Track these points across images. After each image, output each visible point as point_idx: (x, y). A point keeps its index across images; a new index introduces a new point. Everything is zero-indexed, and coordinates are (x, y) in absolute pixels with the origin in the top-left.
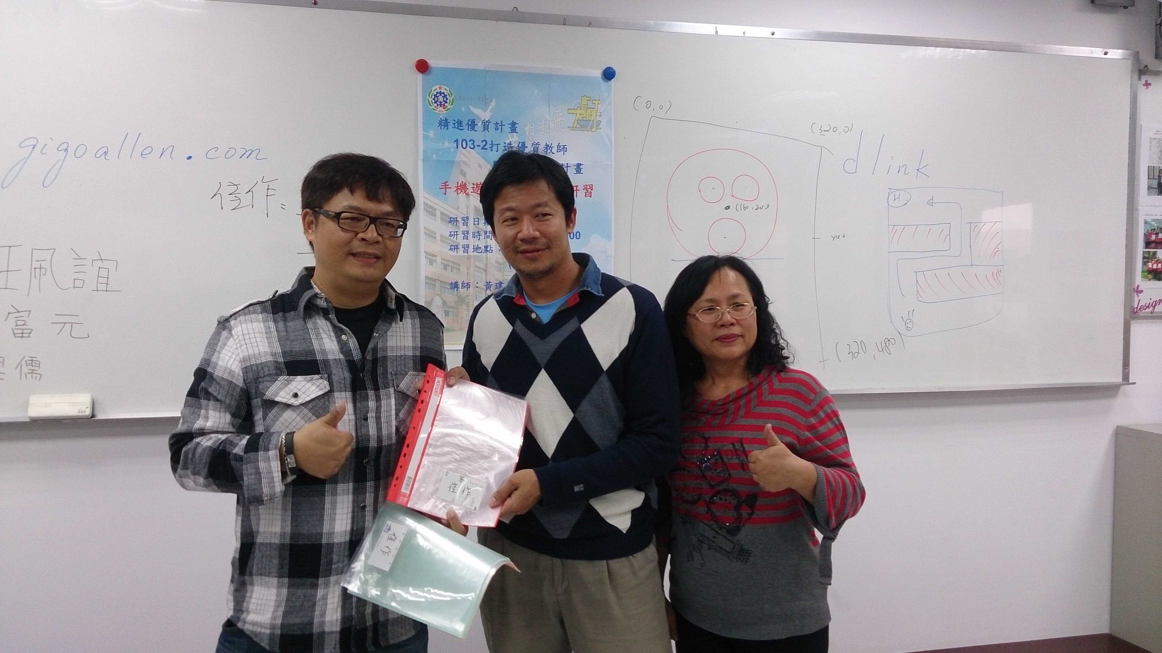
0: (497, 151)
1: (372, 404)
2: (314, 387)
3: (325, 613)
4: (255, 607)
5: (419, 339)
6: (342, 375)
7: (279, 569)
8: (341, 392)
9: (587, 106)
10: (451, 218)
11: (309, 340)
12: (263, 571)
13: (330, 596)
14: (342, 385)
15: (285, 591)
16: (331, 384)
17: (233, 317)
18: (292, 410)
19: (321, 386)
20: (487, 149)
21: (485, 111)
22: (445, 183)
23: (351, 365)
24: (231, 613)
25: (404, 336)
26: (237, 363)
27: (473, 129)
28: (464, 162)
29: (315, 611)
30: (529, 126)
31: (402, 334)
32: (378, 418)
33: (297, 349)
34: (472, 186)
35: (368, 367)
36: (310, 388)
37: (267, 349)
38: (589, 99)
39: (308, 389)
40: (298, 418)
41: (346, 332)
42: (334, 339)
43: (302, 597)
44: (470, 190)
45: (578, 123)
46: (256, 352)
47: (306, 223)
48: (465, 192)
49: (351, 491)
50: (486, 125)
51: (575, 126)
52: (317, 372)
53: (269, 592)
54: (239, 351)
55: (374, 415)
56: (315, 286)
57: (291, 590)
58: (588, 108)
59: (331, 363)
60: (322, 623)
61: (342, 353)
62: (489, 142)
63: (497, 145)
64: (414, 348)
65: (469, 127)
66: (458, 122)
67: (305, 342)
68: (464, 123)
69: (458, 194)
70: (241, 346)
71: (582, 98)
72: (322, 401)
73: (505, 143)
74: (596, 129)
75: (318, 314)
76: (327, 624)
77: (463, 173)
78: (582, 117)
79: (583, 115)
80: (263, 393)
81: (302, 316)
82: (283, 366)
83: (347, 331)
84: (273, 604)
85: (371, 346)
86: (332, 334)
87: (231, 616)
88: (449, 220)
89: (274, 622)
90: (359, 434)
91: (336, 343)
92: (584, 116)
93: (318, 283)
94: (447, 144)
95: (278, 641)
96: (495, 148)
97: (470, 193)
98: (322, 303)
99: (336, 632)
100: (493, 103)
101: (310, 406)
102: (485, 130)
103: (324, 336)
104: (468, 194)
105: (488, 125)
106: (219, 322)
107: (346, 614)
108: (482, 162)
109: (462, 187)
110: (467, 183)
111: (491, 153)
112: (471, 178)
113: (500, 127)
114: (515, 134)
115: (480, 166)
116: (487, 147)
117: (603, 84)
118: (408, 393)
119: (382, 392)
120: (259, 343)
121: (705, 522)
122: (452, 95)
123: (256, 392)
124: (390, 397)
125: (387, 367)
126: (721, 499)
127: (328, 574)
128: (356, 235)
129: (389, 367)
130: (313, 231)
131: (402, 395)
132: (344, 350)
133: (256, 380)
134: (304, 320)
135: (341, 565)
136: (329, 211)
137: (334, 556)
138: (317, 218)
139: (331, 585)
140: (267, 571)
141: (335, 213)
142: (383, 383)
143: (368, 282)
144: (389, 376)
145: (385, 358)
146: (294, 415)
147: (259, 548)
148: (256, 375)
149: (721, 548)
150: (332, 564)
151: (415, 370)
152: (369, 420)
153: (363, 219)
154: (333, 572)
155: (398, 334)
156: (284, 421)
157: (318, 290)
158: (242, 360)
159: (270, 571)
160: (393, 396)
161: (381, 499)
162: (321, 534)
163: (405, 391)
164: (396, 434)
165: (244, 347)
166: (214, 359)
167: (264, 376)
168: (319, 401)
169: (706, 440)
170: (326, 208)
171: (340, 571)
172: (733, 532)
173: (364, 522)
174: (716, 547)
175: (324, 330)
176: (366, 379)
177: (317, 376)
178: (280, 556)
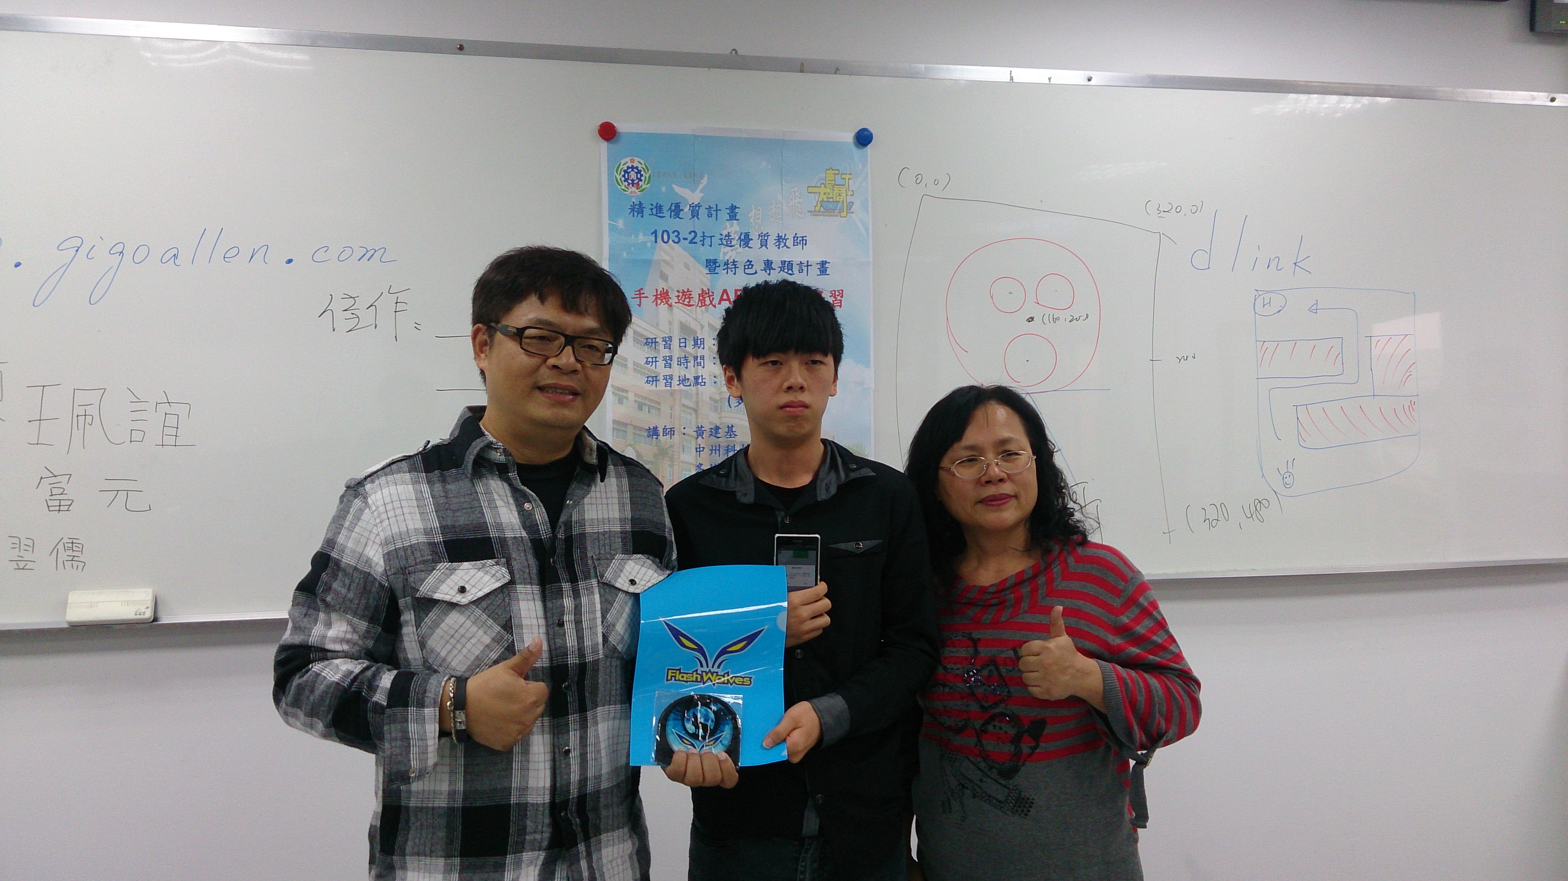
0: (711, 246)
1: (568, 603)
2: (487, 577)
5: (628, 507)
6: (524, 560)
7: (446, 845)
8: (525, 584)
9: (833, 182)
10: (647, 339)
11: (478, 509)
12: (422, 849)
13: (522, 880)
14: (526, 575)
15: (455, 878)
16: (511, 573)
17: (370, 479)
18: (458, 611)
19: (497, 574)
20: (696, 243)
21: (693, 191)
22: (639, 291)
23: (538, 546)
25: (607, 504)
26: (377, 547)
27: (677, 215)
28: (667, 263)
30: (754, 211)
31: (605, 501)
32: (578, 622)
33: (461, 523)
34: (677, 294)
35: (561, 547)
36: (482, 578)
37: (420, 525)
38: (837, 172)
39: (479, 581)
40: (468, 623)
41: (531, 499)
42: (513, 507)
44: (673, 300)
45: (822, 206)
46: (403, 529)
47: (477, 344)
48: (667, 303)
49: (548, 728)
50: (695, 211)
51: (817, 209)
52: (492, 556)
54: (380, 529)
55: (572, 617)
56: (486, 433)
57: (465, 875)
58: (835, 185)
59: (510, 543)
61: (525, 528)
62: (700, 234)
63: (711, 237)
64: (622, 520)
65: (673, 213)
66: (656, 207)
67: (473, 512)
68: (665, 208)
69: (657, 305)
70: (381, 522)
71: (827, 171)
72: (500, 596)
73: (721, 235)
74: (847, 213)
75: (491, 473)
77: (664, 277)
78: (827, 198)
79: (829, 194)
80: (415, 588)
81: (469, 475)
82: (442, 548)
83: (532, 496)
85: (564, 517)
86: (511, 501)
88: (645, 341)
90: (553, 646)
91: (516, 514)
92: (830, 196)
93: (491, 428)
94: (641, 237)
96: (708, 241)
97: (673, 304)
98: (498, 457)
100: (705, 181)
101: (484, 603)
102: (693, 217)
103: (499, 503)
104: (670, 306)
105: (698, 211)
106: (348, 487)
108: (691, 261)
109: (663, 296)
110: (670, 290)
111: (702, 248)
112: (675, 283)
113: (714, 213)
114: (735, 222)
115: (687, 267)
116: (695, 240)
117: (856, 152)
118: (618, 585)
119: (581, 584)
120: (407, 516)
121: (972, 759)
122: (648, 170)
123: (404, 587)
124: (593, 593)
125: (586, 548)
126: (994, 726)
127: (520, 848)
128: (545, 361)
129: (589, 548)
130: (486, 356)
131: (609, 589)
132: (528, 524)
133: (404, 571)
134: (472, 481)
135: (538, 837)
136: (508, 326)
137: (528, 823)
138: (491, 336)
139: (524, 865)
140: (427, 849)
141: (517, 329)
142: (583, 572)
143: (561, 428)
144: (590, 562)
145: (583, 535)
146: (462, 619)
147: (417, 815)
148: (403, 563)
149: (990, 796)
150: (525, 835)
151: (625, 552)
152: (567, 626)
153: (556, 339)
154: (527, 846)
155: (599, 501)
156: (446, 629)
157: (491, 438)
158: (383, 542)
159: (433, 849)
160: (596, 590)
161: (591, 740)
162: (508, 790)
163: (613, 582)
164: (603, 645)
165: (386, 523)
166: (341, 539)
167: (416, 564)
168: (496, 597)
169: (975, 643)
170: (504, 322)
171: (537, 845)
172: (1009, 773)
173: (569, 774)
174: (984, 795)
175: (500, 496)
176: (558, 566)
177: (490, 561)
178: (448, 826)
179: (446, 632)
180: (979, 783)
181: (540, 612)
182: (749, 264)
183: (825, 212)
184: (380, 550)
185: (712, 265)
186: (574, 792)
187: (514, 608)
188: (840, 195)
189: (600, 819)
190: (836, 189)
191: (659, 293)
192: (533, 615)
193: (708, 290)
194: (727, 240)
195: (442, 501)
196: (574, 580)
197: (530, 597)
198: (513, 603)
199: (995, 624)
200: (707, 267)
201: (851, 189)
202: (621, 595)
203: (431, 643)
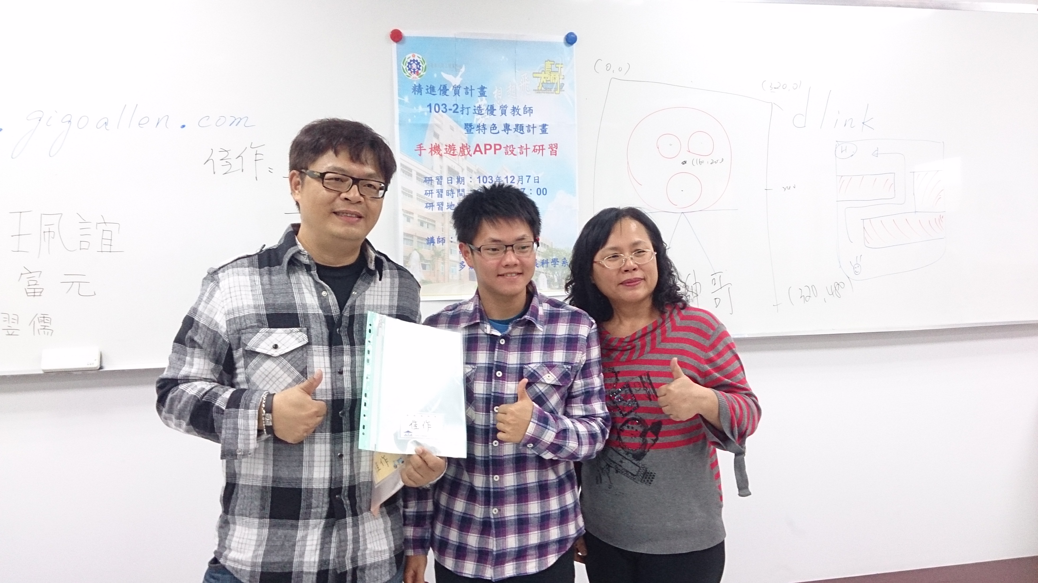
0: (468, 114)
1: (347, 358)
2: (293, 339)
3: (304, 553)
4: (236, 546)
5: (396, 298)
6: (321, 329)
7: (261, 510)
8: (318, 345)
10: (426, 178)
11: (291, 294)
12: (245, 512)
13: (309, 538)
14: (320, 339)
15: (265, 532)
16: (309, 337)
17: (221, 270)
18: (272, 360)
19: (300, 338)
20: (458, 112)
21: (455, 76)
22: (420, 145)
23: (330, 320)
24: (216, 550)
25: (382, 296)
26: (222, 315)
27: (445, 93)
28: (437, 125)
29: (294, 551)
30: (497, 90)
31: (380, 293)
32: (352, 372)
33: (279, 302)
34: (445, 147)
35: (345, 322)
36: (289, 340)
37: (251, 302)
38: (553, 63)
39: (287, 341)
40: (278, 368)
41: (326, 289)
42: (315, 294)
43: (283, 537)
44: (443, 152)
45: (542, 86)
46: (240, 305)
47: (293, 184)
48: (439, 153)
49: (328, 440)
50: (457, 90)
51: (540, 88)
52: (296, 325)
53: (250, 532)
54: (225, 304)
55: (349, 368)
56: (299, 243)
57: (273, 530)
58: (551, 71)
59: (311, 317)
60: (301, 563)
61: (321, 307)
62: (460, 106)
63: (468, 108)
64: (391, 307)
65: (442, 92)
66: (430, 87)
67: (287, 296)
68: (437, 89)
69: (432, 155)
70: (226, 299)
71: (546, 62)
72: (301, 352)
73: (475, 107)
74: (559, 91)
75: (300, 270)
76: (305, 565)
77: (436, 136)
78: (546, 81)
79: (547, 78)
80: (245, 344)
81: (286, 271)
82: (265, 319)
83: (327, 287)
84: (254, 543)
85: (349, 303)
86: (313, 289)
88: (424, 179)
89: (255, 560)
90: (335, 387)
91: (316, 298)
92: (548, 80)
93: (303, 241)
94: (421, 109)
95: (258, 578)
96: (465, 111)
97: (443, 154)
98: (305, 260)
99: (313, 574)
100: (463, 70)
101: (289, 357)
102: (455, 94)
103: (305, 290)
104: (441, 155)
105: (459, 90)
107: (324, 558)
108: (454, 124)
109: (436, 149)
110: (440, 145)
111: (462, 116)
112: (444, 141)
113: (470, 92)
114: (484, 97)
115: (452, 129)
116: (458, 110)
117: (566, 49)
119: (357, 348)
120: (243, 296)
121: (615, 448)
122: (425, 63)
123: (238, 343)
126: (628, 427)
127: (308, 517)
128: (340, 195)
130: (299, 192)
132: (324, 305)
133: (239, 332)
134: (288, 275)
135: (320, 510)
136: (313, 172)
137: (313, 501)
138: (302, 179)
139: (310, 528)
140: (248, 512)
141: (320, 174)
143: (350, 239)
145: (361, 315)
146: (274, 365)
147: (243, 490)
148: (239, 327)
149: (627, 472)
150: (311, 509)
152: (345, 374)
153: (346, 180)
154: (312, 516)
155: (375, 292)
156: (263, 371)
157: (301, 247)
158: (227, 312)
159: (251, 512)
162: (300, 480)
165: (229, 300)
166: (201, 309)
167: (246, 328)
168: (298, 352)
170: (311, 169)
171: (319, 515)
172: (639, 457)
173: (342, 471)
174: (623, 471)
175: (306, 285)
176: (342, 334)
177: (296, 328)
178: (262, 498)
179: (263, 373)
180: (620, 463)
181: (327, 363)
182: (494, 126)
183: (545, 91)
184: (224, 318)
185: (469, 127)
186: (346, 483)
187: (309, 359)
188: (555, 79)
190: (552, 75)
191: (433, 147)
192: (323, 365)
193: (467, 144)
194: (479, 111)
195: (267, 288)
196: (352, 344)
197: (321, 353)
198: (309, 357)
199: (629, 361)
200: (465, 128)
201: (562, 75)
203: (254, 378)
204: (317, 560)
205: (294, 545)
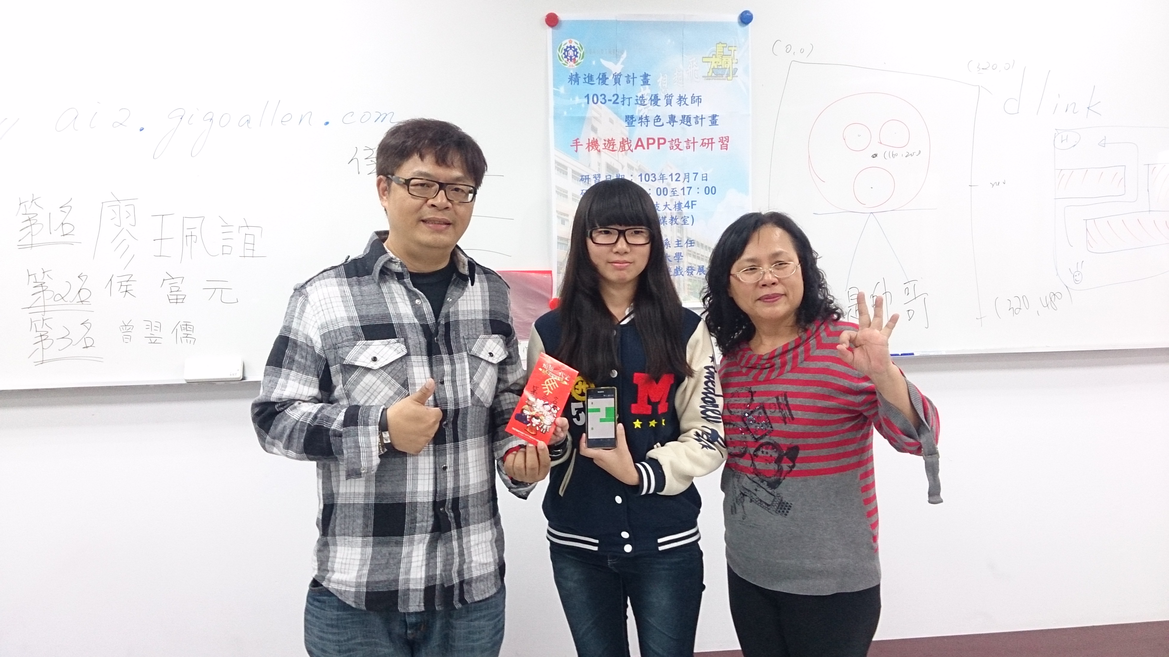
0: (629, 105)
1: (447, 368)
2: (392, 351)
3: (409, 570)
4: (339, 567)
5: (488, 302)
6: (418, 339)
7: (364, 528)
8: (417, 355)
9: (722, 53)
10: (582, 176)
11: (384, 304)
12: (346, 531)
13: (414, 554)
14: (418, 349)
15: (369, 550)
16: (408, 348)
17: (309, 283)
18: (372, 374)
19: (398, 349)
20: (618, 103)
21: (616, 64)
22: (576, 140)
23: (426, 329)
24: (316, 572)
25: (474, 300)
26: (315, 330)
27: (604, 83)
28: (595, 118)
29: (400, 568)
30: (661, 78)
31: (472, 298)
32: (454, 382)
33: (373, 313)
34: (604, 142)
35: (442, 330)
36: (388, 351)
37: (344, 315)
38: (725, 45)
39: (386, 353)
40: (379, 382)
41: (420, 297)
42: (408, 303)
43: (387, 555)
44: (601, 147)
45: (713, 72)
46: (334, 318)
47: (380, 190)
48: (597, 149)
49: (432, 453)
50: (617, 79)
51: (710, 74)
52: (395, 337)
53: (353, 552)
54: (317, 318)
55: (449, 378)
56: (388, 251)
57: (377, 549)
58: (723, 55)
59: (406, 327)
60: (407, 581)
61: (416, 317)
62: (621, 96)
63: (629, 98)
64: (484, 311)
65: (601, 81)
66: (588, 76)
67: (380, 306)
68: (595, 77)
69: (589, 151)
70: (318, 313)
71: (718, 45)
72: (400, 364)
73: (637, 96)
74: (733, 77)
75: (392, 279)
76: (411, 582)
77: (594, 130)
78: (718, 66)
79: (719, 63)
80: (342, 358)
81: (377, 281)
82: (360, 331)
83: (421, 295)
84: (358, 562)
85: (444, 311)
86: (407, 298)
87: (316, 576)
88: (581, 178)
89: (359, 580)
90: (437, 398)
91: (410, 307)
92: (719, 64)
93: (392, 248)
94: (577, 100)
95: (363, 598)
96: (627, 101)
97: (601, 150)
98: (397, 268)
99: (420, 590)
100: (625, 55)
101: (389, 369)
102: (616, 83)
103: (398, 300)
104: (599, 151)
105: (619, 79)
106: (295, 290)
107: (431, 574)
108: (614, 117)
109: (593, 144)
110: (599, 140)
111: (622, 107)
112: (602, 135)
113: (631, 80)
114: (647, 86)
115: (611, 121)
116: (617, 101)
117: (740, 29)
118: (481, 356)
119: (456, 356)
120: (335, 309)
121: (748, 475)
122: (582, 49)
123: (335, 358)
124: (464, 362)
125: (459, 331)
126: (763, 452)
127: (412, 532)
128: (426, 202)
129: (461, 331)
130: (387, 198)
131: (475, 358)
132: (418, 314)
133: (335, 347)
134: (379, 284)
135: (425, 524)
136: (399, 178)
137: (418, 515)
138: (389, 185)
139: (415, 543)
140: (350, 531)
141: (405, 180)
142: (456, 347)
143: (438, 248)
144: (462, 340)
145: (457, 322)
146: (374, 379)
147: (341, 509)
148: (334, 341)
149: (761, 501)
150: (416, 523)
151: (486, 333)
152: (446, 384)
153: (432, 186)
154: (417, 530)
155: (468, 298)
156: (364, 385)
157: (391, 255)
158: (320, 327)
159: (354, 531)
160: (466, 360)
161: (461, 461)
162: (404, 494)
163: (478, 355)
164: (471, 397)
165: (321, 313)
166: (294, 326)
167: (343, 342)
168: (398, 364)
169: (752, 394)
170: (397, 175)
171: (424, 530)
172: (774, 485)
173: (446, 483)
174: (757, 500)
175: (399, 295)
176: (440, 343)
177: (393, 339)
178: (365, 516)
179: (364, 388)
180: (755, 492)
181: (428, 374)
182: (658, 118)
183: (715, 77)
184: (318, 332)
185: (630, 120)
186: (450, 496)
187: (409, 371)
188: (727, 63)
189: (469, 514)
190: (724, 59)
191: (590, 142)
192: (423, 376)
193: (627, 138)
194: (641, 101)
195: (358, 299)
196: (450, 353)
197: (421, 364)
198: (409, 368)
199: (767, 381)
200: (626, 121)
201: (736, 58)
202: (483, 363)
203: (354, 394)
204: (423, 576)
205: (399, 562)
